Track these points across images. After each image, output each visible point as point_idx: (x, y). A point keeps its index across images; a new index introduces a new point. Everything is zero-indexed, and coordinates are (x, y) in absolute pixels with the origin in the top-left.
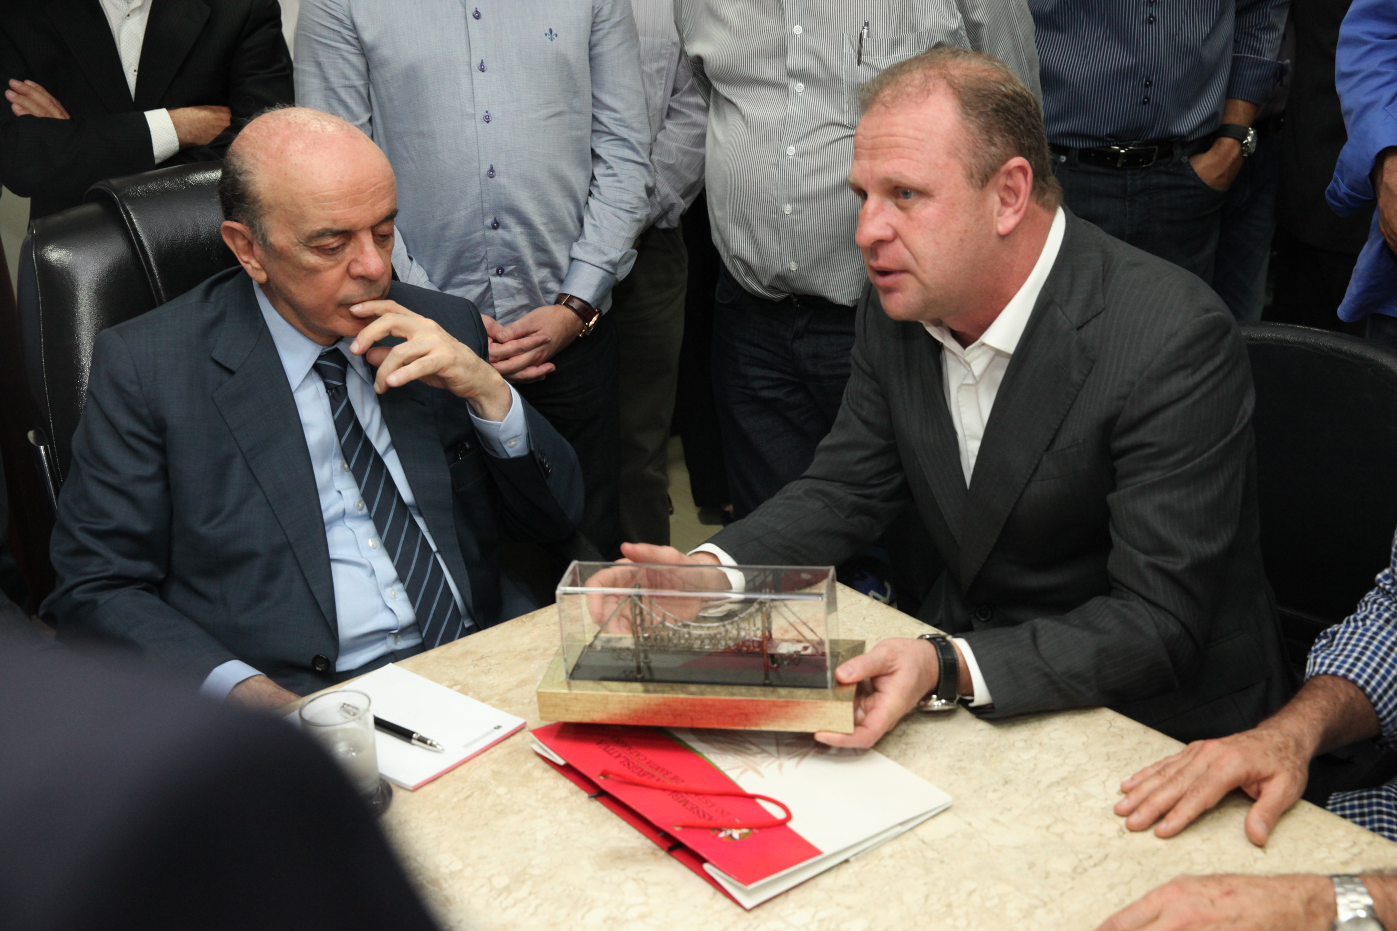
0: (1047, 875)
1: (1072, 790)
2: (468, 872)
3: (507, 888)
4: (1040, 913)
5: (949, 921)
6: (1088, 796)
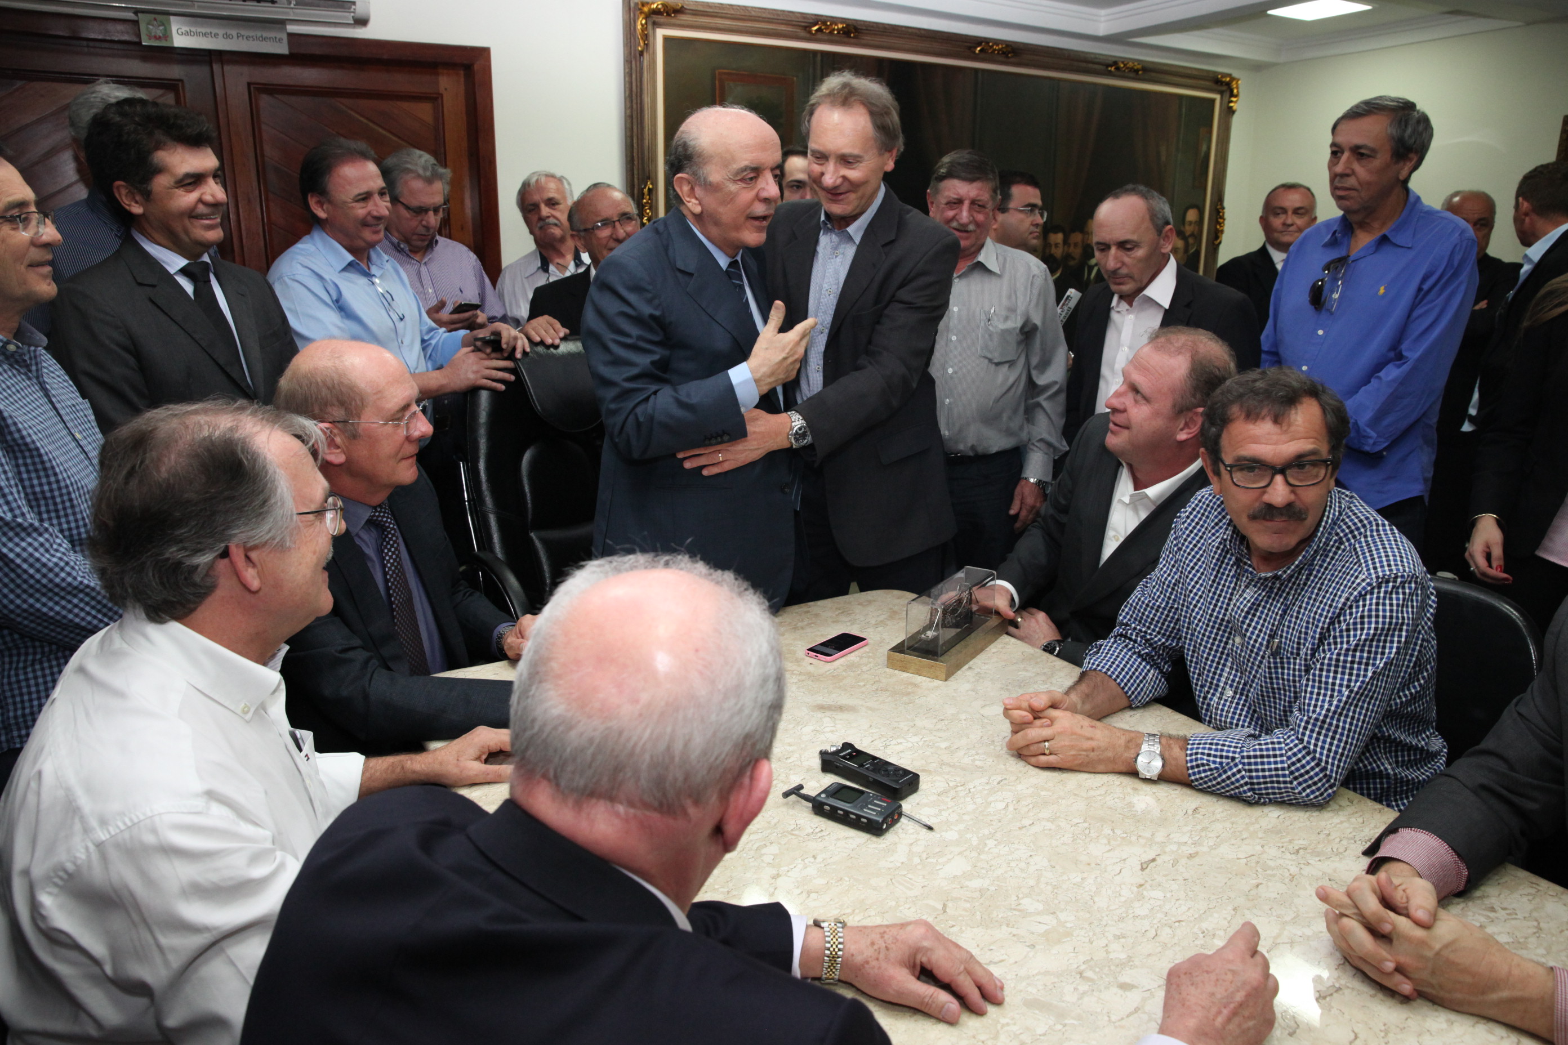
5: (992, 747)
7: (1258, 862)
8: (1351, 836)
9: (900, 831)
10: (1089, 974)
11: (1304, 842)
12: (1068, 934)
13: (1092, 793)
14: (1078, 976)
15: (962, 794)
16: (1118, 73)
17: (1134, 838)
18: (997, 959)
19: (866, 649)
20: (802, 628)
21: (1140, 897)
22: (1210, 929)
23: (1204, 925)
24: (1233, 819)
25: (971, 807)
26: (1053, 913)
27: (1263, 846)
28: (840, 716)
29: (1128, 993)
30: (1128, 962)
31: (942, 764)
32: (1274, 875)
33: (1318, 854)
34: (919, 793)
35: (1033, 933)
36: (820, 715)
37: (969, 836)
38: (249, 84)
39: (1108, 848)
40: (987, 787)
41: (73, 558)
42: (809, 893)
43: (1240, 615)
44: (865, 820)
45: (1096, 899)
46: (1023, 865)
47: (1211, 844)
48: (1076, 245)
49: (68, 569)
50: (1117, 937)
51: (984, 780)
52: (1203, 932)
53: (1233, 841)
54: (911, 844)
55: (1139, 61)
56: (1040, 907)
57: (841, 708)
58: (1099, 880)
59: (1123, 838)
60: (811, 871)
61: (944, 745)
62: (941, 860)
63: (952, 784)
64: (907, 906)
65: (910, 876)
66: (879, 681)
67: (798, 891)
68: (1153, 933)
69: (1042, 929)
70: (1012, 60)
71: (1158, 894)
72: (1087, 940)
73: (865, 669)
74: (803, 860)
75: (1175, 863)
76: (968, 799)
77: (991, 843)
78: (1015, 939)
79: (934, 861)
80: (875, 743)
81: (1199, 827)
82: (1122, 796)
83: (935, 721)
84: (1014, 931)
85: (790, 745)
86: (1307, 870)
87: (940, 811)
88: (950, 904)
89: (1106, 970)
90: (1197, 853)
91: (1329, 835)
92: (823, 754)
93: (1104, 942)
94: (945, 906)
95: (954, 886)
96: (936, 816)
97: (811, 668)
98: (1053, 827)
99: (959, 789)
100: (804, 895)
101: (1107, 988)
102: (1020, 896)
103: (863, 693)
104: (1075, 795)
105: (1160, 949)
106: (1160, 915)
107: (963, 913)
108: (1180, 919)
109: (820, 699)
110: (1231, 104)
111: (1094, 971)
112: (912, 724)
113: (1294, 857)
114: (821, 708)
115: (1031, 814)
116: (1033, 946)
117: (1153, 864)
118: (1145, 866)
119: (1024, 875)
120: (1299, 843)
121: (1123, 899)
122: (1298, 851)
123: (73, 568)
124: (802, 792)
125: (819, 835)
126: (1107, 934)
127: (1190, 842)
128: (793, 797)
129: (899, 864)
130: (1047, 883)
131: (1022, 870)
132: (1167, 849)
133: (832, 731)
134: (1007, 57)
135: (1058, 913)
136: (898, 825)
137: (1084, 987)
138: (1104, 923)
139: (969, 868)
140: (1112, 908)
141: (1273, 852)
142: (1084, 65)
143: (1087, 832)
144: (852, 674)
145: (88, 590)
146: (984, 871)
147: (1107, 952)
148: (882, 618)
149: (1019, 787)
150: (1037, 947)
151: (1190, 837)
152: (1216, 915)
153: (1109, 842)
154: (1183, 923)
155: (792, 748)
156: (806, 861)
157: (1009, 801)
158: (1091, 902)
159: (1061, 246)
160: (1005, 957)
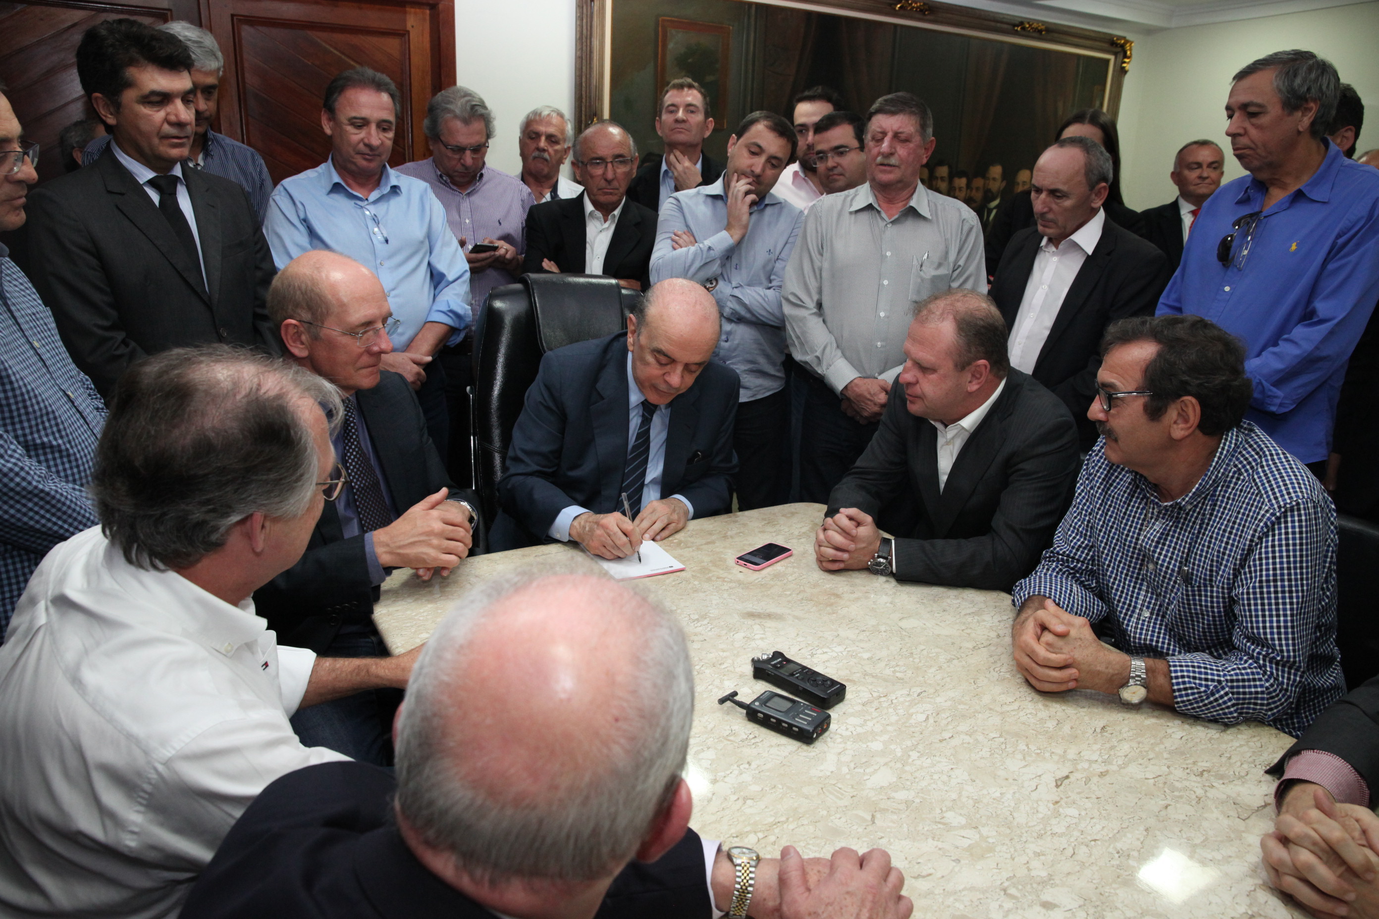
0: (960, 648)
1: (976, 617)
2: (679, 611)
3: (698, 620)
4: (956, 662)
5: (911, 659)
6: (984, 621)
7: (1165, 783)
8: (1251, 760)
9: (829, 740)
10: (1012, 891)
11: (1207, 765)
12: (991, 849)
13: (1006, 708)
14: (1002, 893)
15: (885, 705)
16: (1023, 33)
17: (1047, 755)
18: (924, 873)
19: (791, 559)
20: (732, 537)
21: (1057, 814)
22: (1124, 849)
23: (1119, 845)
24: (1139, 739)
25: (894, 718)
26: (976, 828)
27: (1168, 767)
28: (769, 623)
29: (1051, 912)
30: (1048, 881)
31: (866, 674)
32: (1181, 797)
33: (1222, 777)
34: (846, 702)
35: (957, 847)
36: (750, 622)
37: (893, 747)
38: (233, 16)
39: (1024, 763)
40: (908, 699)
41: (28, 463)
42: (745, 799)
43: (1151, 545)
44: (797, 729)
45: (1015, 815)
46: (945, 778)
47: (1120, 762)
48: (978, 189)
49: (23, 474)
50: (1038, 855)
51: (905, 692)
52: (1118, 852)
53: (1140, 761)
54: (840, 753)
55: (1044, 23)
56: (963, 821)
57: (769, 616)
58: (1017, 795)
59: (1038, 754)
60: (747, 777)
61: (866, 655)
62: (868, 771)
63: (875, 695)
64: (838, 816)
65: (839, 785)
66: (804, 591)
67: (735, 797)
68: (1070, 851)
69: (966, 843)
70: (929, 17)
71: (1073, 811)
72: (1009, 856)
73: (790, 578)
74: (738, 766)
75: (1088, 780)
76: (891, 710)
77: (914, 755)
78: (941, 852)
79: (862, 771)
80: (802, 651)
81: (1108, 745)
82: (1033, 711)
83: (857, 631)
84: (940, 845)
85: (723, 651)
86: (1212, 793)
87: (865, 721)
88: (878, 815)
89: (1029, 887)
90: (1107, 771)
91: (1230, 758)
92: (755, 662)
93: (1024, 859)
94: (873, 816)
95: (881, 797)
96: (861, 726)
97: (741, 576)
98: (971, 741)
99: (882, 699)
100: (741, 801)
101: (1030, 906)
102: (944, 809)
103: (789, 602)
104: (991, 709)
105: (1078, 868)
106: (1076, 834)
107: (891, 824)
108: (1095, 837)
109: (750, 607)
110: (1124, 65)
111: (1017, 889)
112: (836, 634)
113: (1198, 779)
114: (752, 615)
115: (950, 727)
116: (958, 861)
117: (1067, 781)
118: (1059, 783)
119: (946, 788)
120: (1203, 765)
121: (1040, 816)
122: (1201, 774)
123: (28, 473)
124: (737, 698)
125: (753, 741)
126: (1027, 850)
127: (1100, 760)
128: (728, 703)
129: (828, 774)
130: (968, 797)
131: (944, 783)
132: (1079, 767)
133: (762, 639)
134: (924, 14)
135: (980, 827)
136: (826, 734)
137: (1008, 904)
138: (1024, 839)
139: (895, 779)
140: (1030, 824)
141: (1178, 773)
142: (993, 24)
143: (1003, 746)
144: (779, 583)
145: (42, 495)
146: (908, 783)
147: (1029, 870)
148: (804, 530)
149: (938, 700)
150: (963, 862)
151: (1100, 755)
152: (1129, 835)
153: (1024, 758)
154: (1099, 843)
155: (725, 654)
156: (742, 767)
157: (929, 713)
158: (1010, 818)
159: (964, 189)
160: (931, 871)
